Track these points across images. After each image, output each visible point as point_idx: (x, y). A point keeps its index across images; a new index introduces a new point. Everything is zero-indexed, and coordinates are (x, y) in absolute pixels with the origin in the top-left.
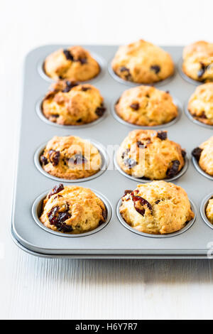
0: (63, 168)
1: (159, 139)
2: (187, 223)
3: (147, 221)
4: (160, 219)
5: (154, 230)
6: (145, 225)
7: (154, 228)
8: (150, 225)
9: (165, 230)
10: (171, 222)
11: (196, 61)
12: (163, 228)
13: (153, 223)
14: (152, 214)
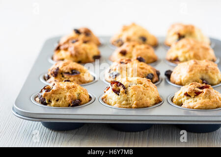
0: (61, 79)
1: (137, 61)
2: (156, 104)
3: (122, 98)
4: (132, 96)
5: (128, 106)
6: (120, 103)
7: (127, 104)
8: (124, 102)
9: (137, 104)
10: (141, 99)
11: (175, 34)
12: (135, 103)
13: (127, 100)
14: (126, 93)
